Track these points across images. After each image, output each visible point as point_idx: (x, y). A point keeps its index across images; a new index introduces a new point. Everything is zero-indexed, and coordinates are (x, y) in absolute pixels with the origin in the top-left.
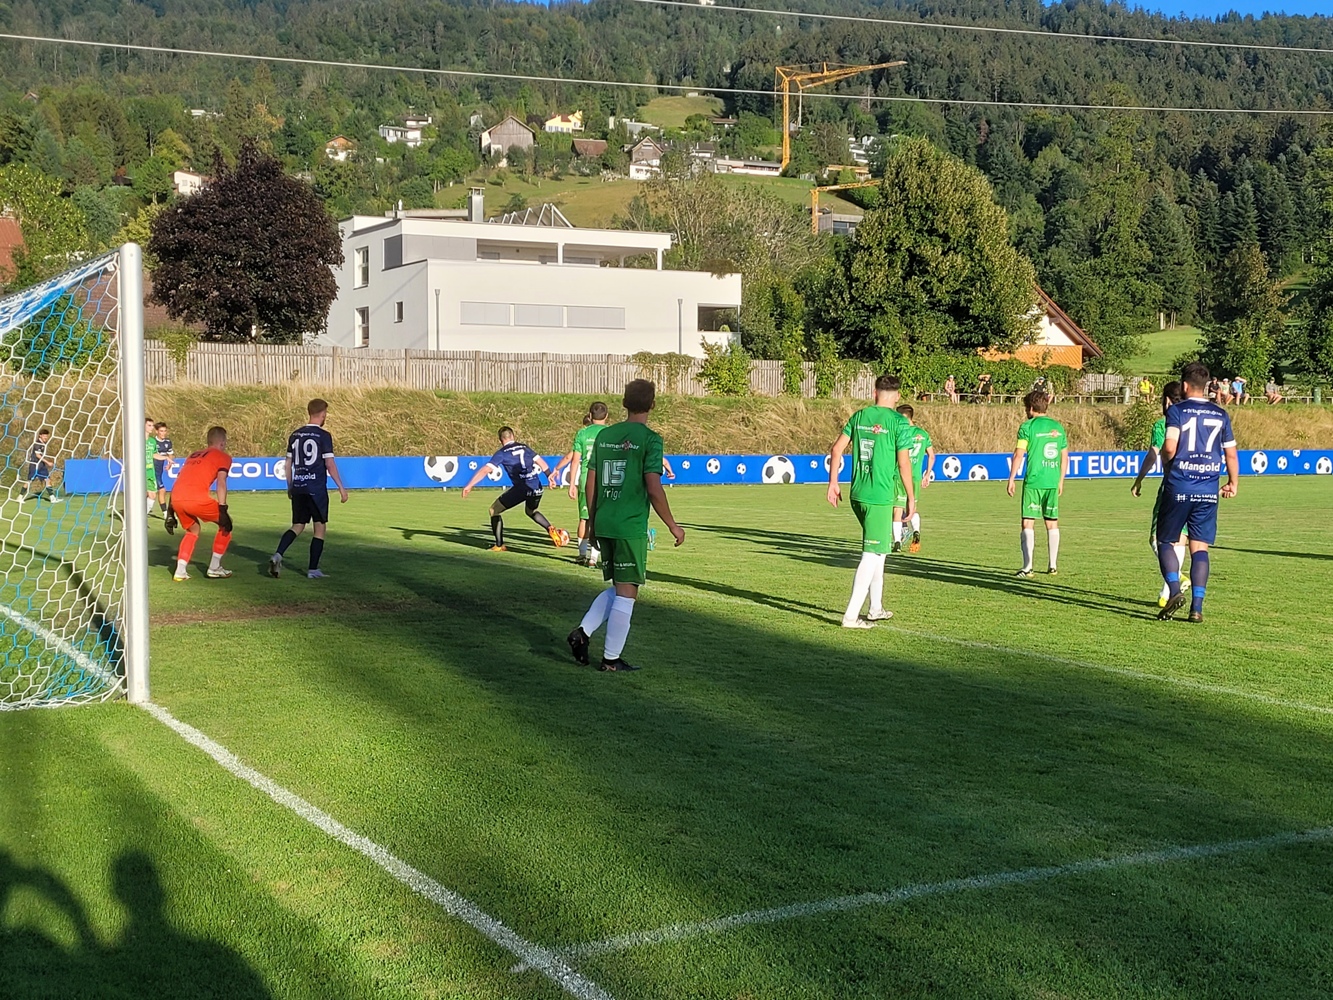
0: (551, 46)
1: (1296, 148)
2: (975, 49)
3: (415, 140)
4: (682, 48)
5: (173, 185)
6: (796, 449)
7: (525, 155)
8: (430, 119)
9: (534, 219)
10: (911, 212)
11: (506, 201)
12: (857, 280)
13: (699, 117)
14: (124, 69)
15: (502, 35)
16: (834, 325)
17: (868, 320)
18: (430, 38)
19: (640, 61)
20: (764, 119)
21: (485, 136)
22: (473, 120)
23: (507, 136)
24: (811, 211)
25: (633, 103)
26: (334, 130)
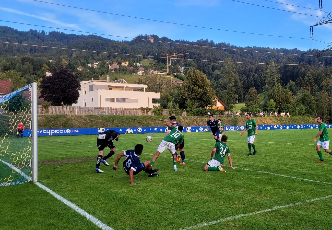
0: (123, 49)
1: (260, 71)
2: (203, 52)
3: (96, 67)
4: (148, 50)
5: (45, 75)
7: (118, 70)
8: (98, 63)
9: (119, 82)
13: (151, 63)
14: (35, 52)
15: (113, 47)
18: (98, 47)
19: (140, 52)
20: (164, 64)
21: (110, 67)
22: (107, 63)
23: (114, 66)
25: (138, 60)
26: (79, 64)
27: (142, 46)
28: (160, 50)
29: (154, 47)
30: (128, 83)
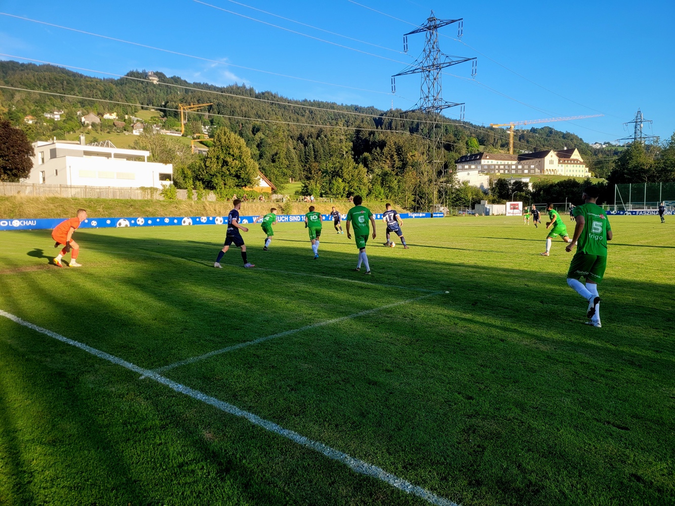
0: (105, 92)
1: (323, 136)
2: (237, 103)
3: (58, 118)
4: (148, 96)
6: (192, 216)
7: (98, 125)
8: (63, 112)
9: (102, 145)
10: (223, 148)
11: (92, 139)
12: (208, 167)
13: (155, 117)
15: (87, 87)
16: (202, 180)
17: (212, 178)
18: (61, 86)
19: (135, 99)
20: (175, 119)
21: (83, 119)
22: (78, 113)
23: (90, 119)
24: (191, 147)
25: (133, 111)
26: (28, 113)
27: (139, 89)
28: (170, 97)
29: (158, 91)
30: (117, 147)
